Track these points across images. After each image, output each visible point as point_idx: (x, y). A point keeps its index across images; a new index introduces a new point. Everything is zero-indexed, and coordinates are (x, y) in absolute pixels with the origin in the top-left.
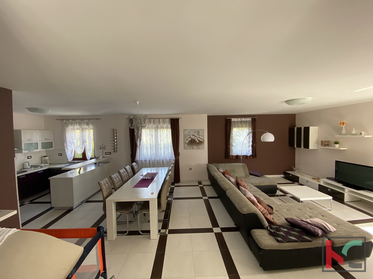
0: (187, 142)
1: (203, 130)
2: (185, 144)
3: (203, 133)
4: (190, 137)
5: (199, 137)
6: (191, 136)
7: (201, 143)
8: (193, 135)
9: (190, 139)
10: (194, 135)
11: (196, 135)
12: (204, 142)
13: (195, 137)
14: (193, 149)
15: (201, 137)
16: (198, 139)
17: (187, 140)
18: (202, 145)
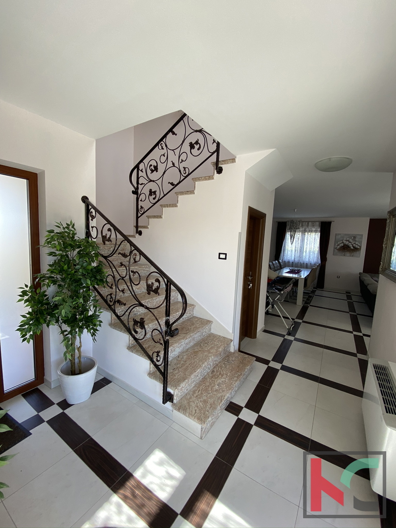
0: (338, 247)
1: (362, 235)
2: (335, 250)
3: (361, 238)
4: (343, 243)
5: (354, 243)
6: (345, 242)
7: (356, 249)
8: (346, 241)
9: (342, 245)
10: (348, 241)
11: (351, 240)
12: (361, 249)
13: (350, 242)
14: (344, 255)
15: (357, 243)
16: (352, 245)
17: (338, 245)
18: (358, 253)
